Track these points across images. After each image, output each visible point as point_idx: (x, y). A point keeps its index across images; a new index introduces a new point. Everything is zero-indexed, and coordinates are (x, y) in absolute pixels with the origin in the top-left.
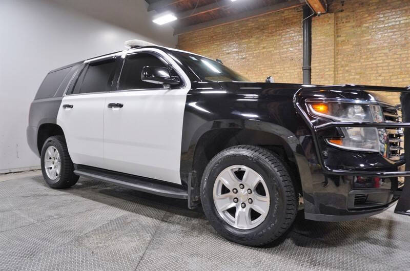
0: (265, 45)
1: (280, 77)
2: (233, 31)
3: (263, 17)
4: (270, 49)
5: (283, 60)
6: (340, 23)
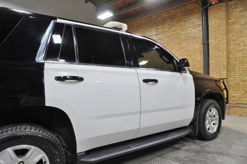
0: (175, 29)
1: (186, 51)
2: (152, 21)
3: (173, 9)
4: (179, 32)
5: (188, 39)
6: (230, 10)
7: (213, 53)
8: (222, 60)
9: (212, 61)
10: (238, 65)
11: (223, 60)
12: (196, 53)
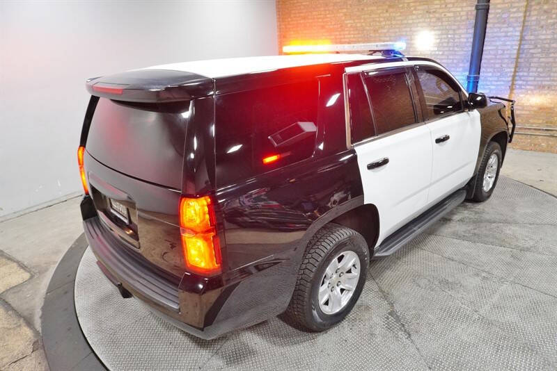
7: (495, 30)
8: (509, 45)
9: (489, 46)
10: (538, 55)
11: (512, 46)
12: (458, 25)
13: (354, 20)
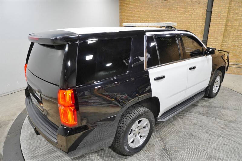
1: (190, 15)
5: (193, 3)
7: (214, 20)
8: (220, 27)
9: (212, 27)
10: (233, 32)
11: (222, 28)
12: (199, 18)
13: (153, 14)
